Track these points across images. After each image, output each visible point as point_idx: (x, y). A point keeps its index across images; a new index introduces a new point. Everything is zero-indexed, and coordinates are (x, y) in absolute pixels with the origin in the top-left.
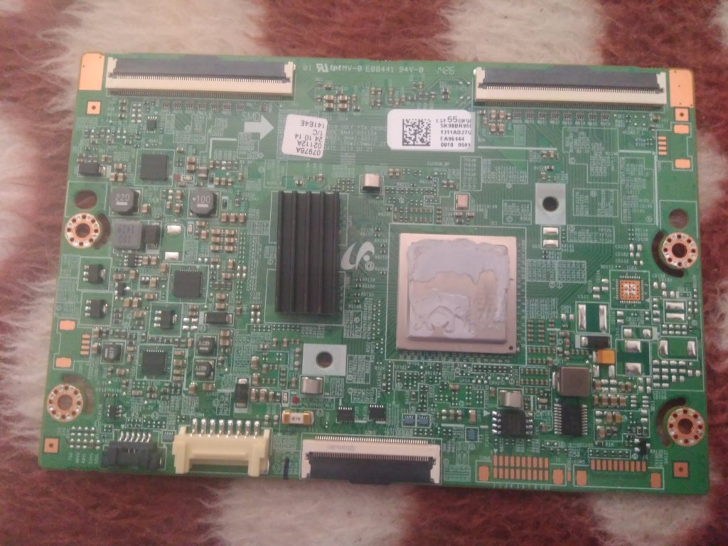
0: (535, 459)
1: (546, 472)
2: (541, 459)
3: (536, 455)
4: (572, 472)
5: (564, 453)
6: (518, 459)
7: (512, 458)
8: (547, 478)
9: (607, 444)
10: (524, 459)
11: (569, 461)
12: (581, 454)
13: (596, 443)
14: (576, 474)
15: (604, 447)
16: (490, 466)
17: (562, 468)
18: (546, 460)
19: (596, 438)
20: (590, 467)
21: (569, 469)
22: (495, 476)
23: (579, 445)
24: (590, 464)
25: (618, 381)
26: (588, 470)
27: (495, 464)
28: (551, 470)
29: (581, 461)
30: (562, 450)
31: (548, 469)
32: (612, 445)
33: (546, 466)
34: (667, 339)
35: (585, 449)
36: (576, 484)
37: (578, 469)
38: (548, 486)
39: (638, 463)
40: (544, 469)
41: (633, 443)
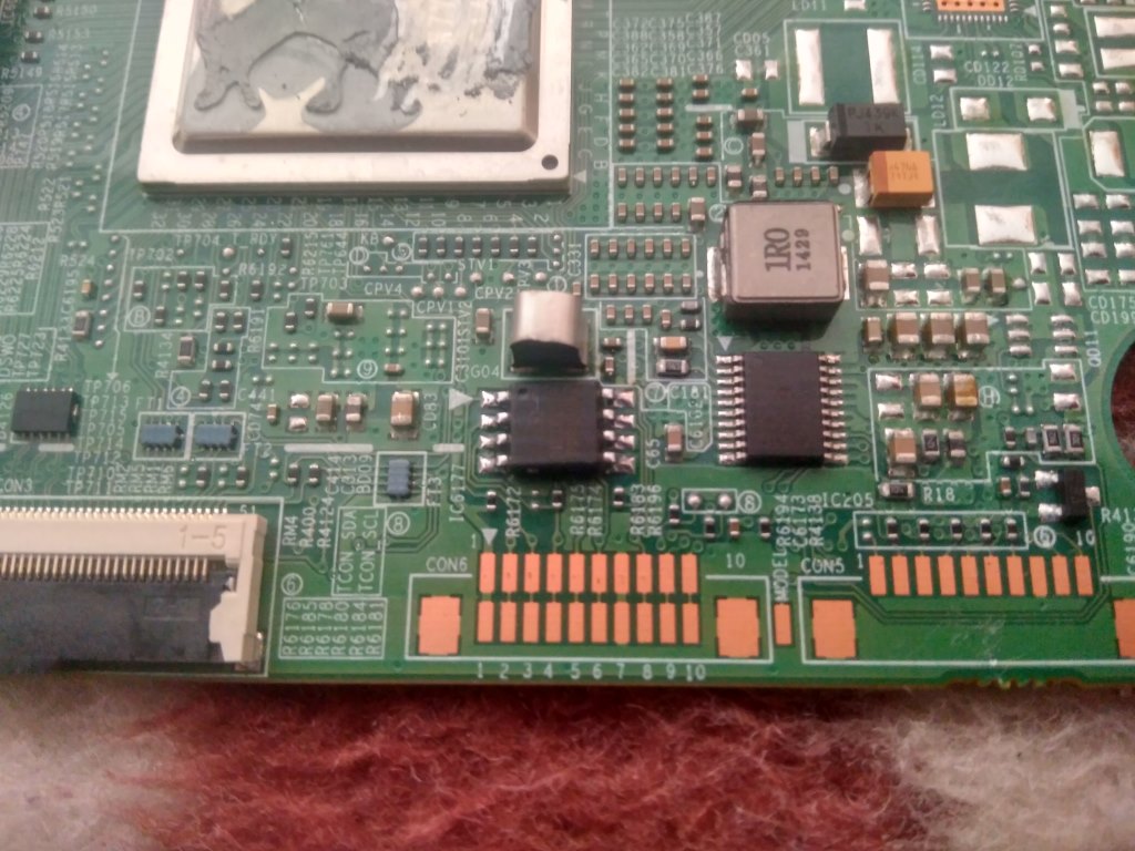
0: (644, 561)
1: (690, 611)
2: (667, 561)
3: (650, 545)
4: (791, 603)
5: (761, 536)
6: (577, 561)
7: (555, 561)
8: (691, 635)
9: (927, 497)
10: (599, 561)
11: (780, 568)
12: (830, 533)
13: (885, 490)
14: (810, 613)
15: (917, 501)
16: (468, 595)
17: (755, 594)
18: (689, 561)
19: (884, 472)
20: (865, 585)
21: (782, 595)
22: (485, 633)
23: (817, 501)
24: (866, 573)
26: (859, 595)
27: (487, 585)
28: (709, 600)
29: (826, 564)
30: (748, 524)
31: (696, 599)
32: (950, 496)
33: (690, 587)
35: (845, 515)
36: (812, 654)
37: (815, 592)
38: (696, 669)
39: (1060, 562)
40: (679, 598)
41: (1030, 486)
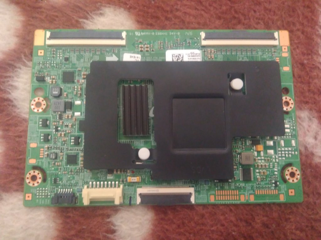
0: (233, 191)
1: (238, 196)
2: (235, 191)
3: (233, 189)
4: (248, 196)
5: (244, 188)
6: (226, 191)
7: (224, 191)
8: (238, 199)
9: (261, 184)
10: (228, 191)
11: (247, 192)
12: (251, 188)
13: (257, 183)
14: (250, 196)
15: (260, 184)
16: (215, 195)
17: (244, 194)
18: (237, 191)
19: (257, 182)
20: (255, 193)
21: (247, 194)
22: (217, 199)
23: (250, 184)
24: (255, 192)
25: (265, 158)
27: (217, 194)
28: (240, 195)
29: (251, 191)
30: (244, 187)
31: (238, 195)
32: (264, 183)
33: (238, 194)
34: (283, 140)
35: (253, 186)
36: (250, 200)
37: (250, 194)
38: (239, 202)
39: (274, 191)
40: (237, 195)
41: (272, 183)
